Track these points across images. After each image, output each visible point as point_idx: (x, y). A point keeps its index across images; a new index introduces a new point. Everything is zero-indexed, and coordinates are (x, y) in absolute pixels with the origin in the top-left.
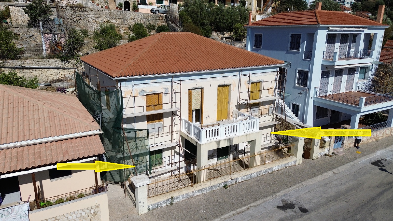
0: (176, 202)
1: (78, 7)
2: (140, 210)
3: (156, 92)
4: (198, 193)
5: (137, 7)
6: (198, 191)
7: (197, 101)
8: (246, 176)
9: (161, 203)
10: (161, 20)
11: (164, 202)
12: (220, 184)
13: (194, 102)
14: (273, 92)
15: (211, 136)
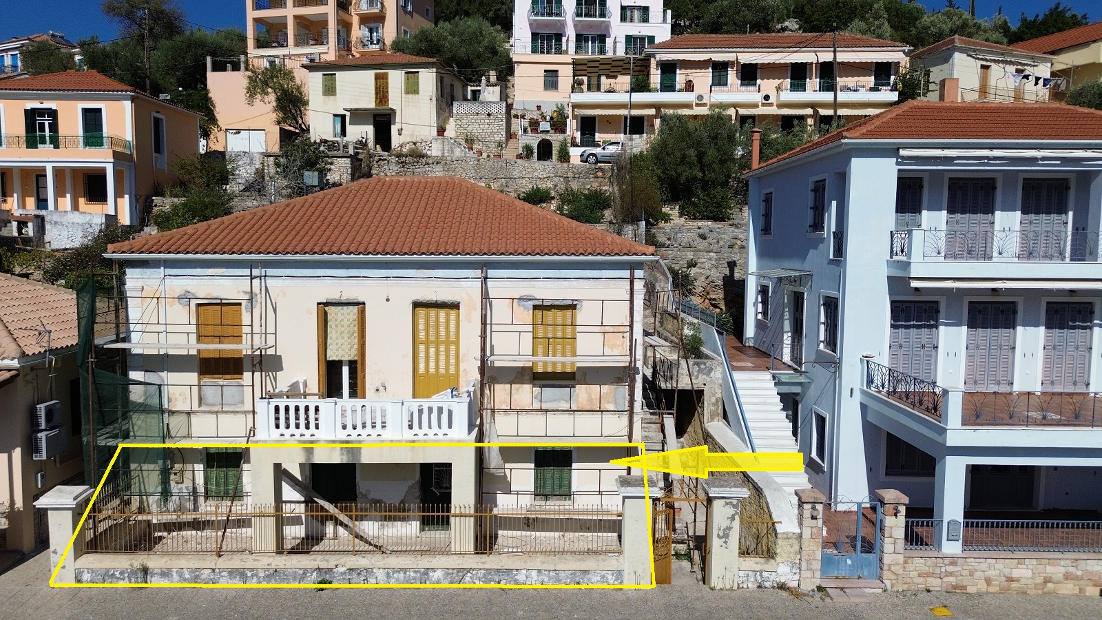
1: (410, 156)
3: (222, 299)
4: (231, 579)
5: (568, 153)
6: (229, 573)
7: (346, 338)
8: (405, 573)
9: (114, 572)
10: (600, 180)
11: (122, 573)
12: (305, 573)
13: (334, 338)
14: (623, 343)
15: (293, 422)
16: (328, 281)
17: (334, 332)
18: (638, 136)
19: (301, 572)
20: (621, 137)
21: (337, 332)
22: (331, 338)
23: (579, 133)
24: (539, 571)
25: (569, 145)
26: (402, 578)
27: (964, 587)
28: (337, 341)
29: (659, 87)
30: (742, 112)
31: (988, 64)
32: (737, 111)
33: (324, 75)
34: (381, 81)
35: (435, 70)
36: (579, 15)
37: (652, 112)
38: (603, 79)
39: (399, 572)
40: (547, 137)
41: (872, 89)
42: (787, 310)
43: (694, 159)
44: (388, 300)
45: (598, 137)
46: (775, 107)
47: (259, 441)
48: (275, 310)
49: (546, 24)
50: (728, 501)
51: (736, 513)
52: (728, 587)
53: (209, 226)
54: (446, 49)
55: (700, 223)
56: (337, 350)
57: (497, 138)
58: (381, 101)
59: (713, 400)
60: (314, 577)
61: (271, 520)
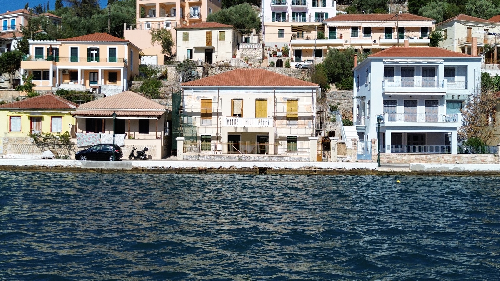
1: (223, 66)
2: (178, 157)
3: (207, 98)
4: (218, 158)
5: (289, 65)
10: (303, 75)
11: (193, 157)
14: (310, 110)
15: (232, 123)
16: (234, 93)
17: (235, 107)
18: (319, 57)
19: (234, 157)
20: (312, 58)
23: (294, 56)
24: (290, 157)
25: (290, 61)
27: (392, 161)
28: (236, 109)
29: (329, 37)
30: (364, 47)
31: (471, 27)
32: (362, 47)
33: (183, 32)
34: (209, 35)
35: (232, 30)
36: (293, 4)
37: (326, 47)
38: (305, 32)
40: (281, 58)
41: (420, 38)
43: (340, 66)
44: (249, 98)
45: (302, 58)
46: (379, 45)
47: (223, 127)
48: (221, 101)
49: (279, 8)
50: (335, 140)
51: (337, 143)
52: (335, 161)
54: (233, 20)
55: (344, 91)
56: (236, 111)
57: (258, 58)
58: (208, 43)
59: (338, 134)
60: (237, 158)
61: (227, 145)
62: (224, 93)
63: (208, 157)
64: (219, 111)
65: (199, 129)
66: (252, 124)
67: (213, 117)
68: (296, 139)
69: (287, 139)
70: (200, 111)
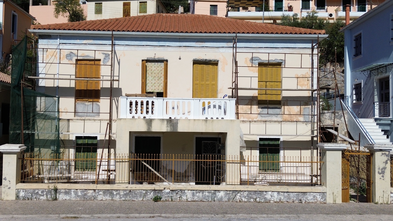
0: (64, 199)
2: (4, 193)
3: (91, 57)
4: (104, 196)
6: (104, 193)
7: (157, 80)
8: (203, 193)
9: (38, 191)
11: (42, 192)
12: (146, 193)
13: (150, 80)
14: (308, 83)
15: (139, 111)
16: (148, 48)
17: (150, 77)
19: (144, 192)
21: (152, 76)
22: (149, 80)
24: (279, 193)
26: (201, 196)
28: (152, 81)
29: (274, 9)
33: (96, 3)
34: (127, 6)
37: (271, 21)
39: (199, 192)
42: (376, 90)
44: (180, 59)
46: (335, 20)
47: (122, 119)
48: (119, 63)
50: (384, 152)
51: (388, 160)
52: (385, 202)
53: (80, 23)
56: (152, 86)
59: (343, 133)
60: (151, 195)
61: (127, 164)
62: (127, 48)
63: (80, 194)
64: (115, 85)
65: (71, 123)
66: (186, 113)
67: (101, 98)
68: (278, 145)
69: (260, 145)
70: (73, 85)
